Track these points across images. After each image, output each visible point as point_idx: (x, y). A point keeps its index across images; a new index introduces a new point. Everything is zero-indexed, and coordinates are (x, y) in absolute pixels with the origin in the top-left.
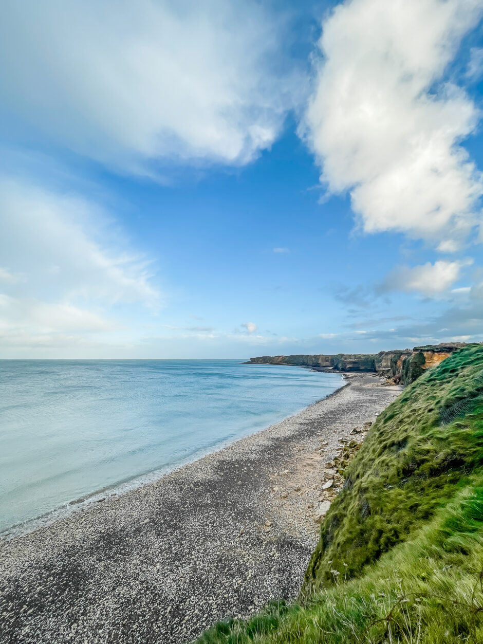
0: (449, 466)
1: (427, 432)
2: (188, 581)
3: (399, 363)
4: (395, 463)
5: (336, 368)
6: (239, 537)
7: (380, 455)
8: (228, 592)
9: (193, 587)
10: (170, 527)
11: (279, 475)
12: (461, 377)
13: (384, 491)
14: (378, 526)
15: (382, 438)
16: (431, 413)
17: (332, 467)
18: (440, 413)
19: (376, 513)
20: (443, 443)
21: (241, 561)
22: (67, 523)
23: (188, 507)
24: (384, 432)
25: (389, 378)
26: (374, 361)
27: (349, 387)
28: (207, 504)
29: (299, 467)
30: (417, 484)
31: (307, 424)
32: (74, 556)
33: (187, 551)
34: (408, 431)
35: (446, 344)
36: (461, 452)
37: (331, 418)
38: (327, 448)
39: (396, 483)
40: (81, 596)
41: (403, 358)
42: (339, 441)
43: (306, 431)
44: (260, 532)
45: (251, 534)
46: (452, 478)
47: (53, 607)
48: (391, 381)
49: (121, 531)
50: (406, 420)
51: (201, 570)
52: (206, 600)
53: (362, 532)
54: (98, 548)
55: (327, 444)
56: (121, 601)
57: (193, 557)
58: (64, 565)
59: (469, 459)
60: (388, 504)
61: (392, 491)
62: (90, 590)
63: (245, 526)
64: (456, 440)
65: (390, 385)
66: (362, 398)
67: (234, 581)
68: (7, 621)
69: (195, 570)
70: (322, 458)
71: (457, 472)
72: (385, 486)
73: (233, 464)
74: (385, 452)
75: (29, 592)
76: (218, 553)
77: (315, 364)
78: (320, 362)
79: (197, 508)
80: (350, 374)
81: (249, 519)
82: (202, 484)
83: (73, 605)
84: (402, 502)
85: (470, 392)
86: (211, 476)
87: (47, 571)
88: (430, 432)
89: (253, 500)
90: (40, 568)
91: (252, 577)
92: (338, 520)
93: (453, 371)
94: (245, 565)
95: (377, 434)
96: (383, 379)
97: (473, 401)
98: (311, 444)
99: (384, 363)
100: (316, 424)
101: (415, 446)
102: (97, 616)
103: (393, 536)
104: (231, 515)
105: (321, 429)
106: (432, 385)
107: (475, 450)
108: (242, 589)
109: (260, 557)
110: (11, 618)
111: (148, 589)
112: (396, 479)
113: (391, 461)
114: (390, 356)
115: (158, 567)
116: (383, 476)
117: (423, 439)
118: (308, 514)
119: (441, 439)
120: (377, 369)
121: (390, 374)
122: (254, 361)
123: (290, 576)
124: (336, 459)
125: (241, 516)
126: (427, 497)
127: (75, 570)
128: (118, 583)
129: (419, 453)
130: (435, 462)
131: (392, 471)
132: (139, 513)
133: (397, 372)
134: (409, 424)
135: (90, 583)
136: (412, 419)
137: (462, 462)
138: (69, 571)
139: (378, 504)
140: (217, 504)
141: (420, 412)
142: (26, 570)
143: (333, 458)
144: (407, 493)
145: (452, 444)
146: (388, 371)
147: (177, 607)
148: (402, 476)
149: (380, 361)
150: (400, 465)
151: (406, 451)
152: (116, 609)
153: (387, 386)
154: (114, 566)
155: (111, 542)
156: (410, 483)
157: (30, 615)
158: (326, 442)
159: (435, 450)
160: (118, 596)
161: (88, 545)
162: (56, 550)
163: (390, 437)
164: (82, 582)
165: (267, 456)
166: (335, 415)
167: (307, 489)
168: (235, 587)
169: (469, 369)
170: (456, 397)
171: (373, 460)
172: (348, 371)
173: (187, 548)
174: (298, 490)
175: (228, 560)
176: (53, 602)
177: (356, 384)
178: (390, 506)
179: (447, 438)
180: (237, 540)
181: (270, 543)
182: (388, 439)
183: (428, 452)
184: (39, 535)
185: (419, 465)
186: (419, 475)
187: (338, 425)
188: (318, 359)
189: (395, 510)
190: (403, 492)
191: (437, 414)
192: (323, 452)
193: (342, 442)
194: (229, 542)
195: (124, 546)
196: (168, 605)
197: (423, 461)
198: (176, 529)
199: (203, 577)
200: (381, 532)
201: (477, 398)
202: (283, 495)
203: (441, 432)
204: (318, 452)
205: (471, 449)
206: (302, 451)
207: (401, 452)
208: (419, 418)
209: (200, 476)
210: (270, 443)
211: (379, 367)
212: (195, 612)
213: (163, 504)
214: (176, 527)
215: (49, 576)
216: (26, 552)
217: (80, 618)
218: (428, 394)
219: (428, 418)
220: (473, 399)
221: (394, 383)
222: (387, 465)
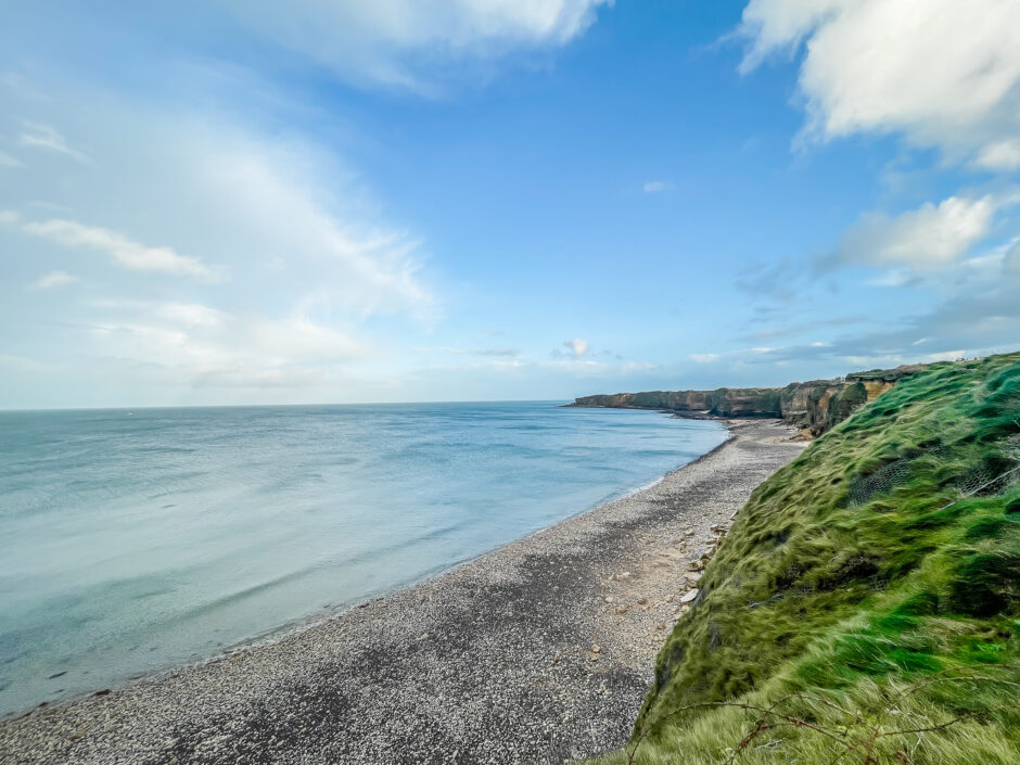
0: (851, 574)
1: (824, 518)
2: (480, 719)
3: (823, 402)
4: (767, 567)
5: (714, 413)
6: (553, 665)
7: (748, 552)
8: (535, 738)
9: (488, 728)
10: (456, 646)
11: (615, 579)
12: (900, 423)
13: (744, 610)
14: (726, 663)
15: (754, 527)
16: (835, 486)
17: (699, 570)
18: (851, 486)
19: (729, 643)
20: (847, 537)
21: (554, 697)
22: (321, 634)
23: (481, 621)
24: (758, 516)
25: (804, 427)
26: (779, 398)
27: (735, 443)
28: (508, 617)
29: (647, 568)
30: (795, 601)
31: (663, 503)
32: (332, 676)
33: (480, 679)
34: (796, 515)
35: (909, 367)
36: (874, 552)
37: (702, 493)
38: (692, 540)
39: (763, 599)
40: (342, 729)
41: (831, 393)
42: (712, 529)
43: (661, 513)
44: (583, 660)
45: (570, 663)
46: (852, 595)
47: (307, 740)
48: (806, 432)
49: (391, 647)
50: (795, 497)
51: (499, 705)
52: (505, 746)
53: (705, 671)
54: (361, 668)
55: (692, 534)
56: (393, 738)
57: (488, 688)
58: (319, 688)
59: (884, 565)
60: (747, 631)
61: (756, 612)
62: (353, 721)
63: (563, 651)
64: (869, 532)
65: (805, 440)
66: (755, 462)
67: (544, 724)
68: (254, 753)
69: (490, 706)
70: (683, 556)
71: (864, 586)
72: (747, 603)
73: (546, 561)
74: (756, 549)
75: (278, 719)
76: (522, 685)
77: (679, 405)
78: (688, 402)
79: (494, 622)
80: (738, 422)
81: (569, 641)
82: (501, 588)
83: (331, 739)
84: (767, 628)
85: (907, 449)
86: (514, 577)
87: (298, 693)
88: (829, 518)
89: (577, 615)
90: (290, 690)
91: (569, 722)
92: (681, 650)
93: (889, 413)
94: (560, 704)
95: (747, 518)
96: (794, 430)
97: (911, 465)
98: (668, 533)
99: (796, 403)
100: (676, 503)
101: (800, 540)
102: (363, 756)
103: (745, 680)
104: (541, 634)
105: (685, 510)
106: (848, 438)
107: (897, 549)
108: (555, 736)
109: (582, 694)
110: (259, 749)
111: (427, 725)
112: (764, 594)
113: (762, 563)
114: (807, 391)
115: (440, 698)
116: (746, 588)
117: (816, 529)
118: (656, 639)
119: (845, 530)
120: (784, 412)
121: (806, 421)
122: (582, 403)
123: (625, 724)
124: (705, 557)
125: (556, 636)
126: (808, 624)
127: (331, 694)
128: (389, 715)
129: (806, 552)
130: (829, 567)
131: (761, 580)
132: (415, 625)
133: (818, 419)
134: (798, 504)
135: (353, 713)
136: (804, 496)
137: (874, 570)
138: (326, 696)
139: (732, 631)
140: (522, 619)
141: (820, 483)
142: (273, 691)
143: (700, 556)
144: (778, 616)
145: (859, 538)
146: (803, 416)
147: (466, 753)
148: (775, 587)
149: (791, 399)
150: (773, 571)
151: (785, 548)
152: (386, 748)
153: (800, 440)
154: (383, 693)
155: (379, 662)
156: (785, 601)
157: (280, 748)
158: (691, 531)
159: (832, 548)
160: (390, 730)
161: (349, 664)
162: (309, 668)
163: (767, 524)
164: (343, 711)
165: (598, 550)
166: (708, 488)
167: (657, 602)
168: (545, 732)
169: (918, 407)
170: (883, 459)
171: (735, 561)
172: (735, 417)
173: (479, 676)
174: (643, 602)
175: (537, 696)
176: (307, 733)
177: (746, 438)
178: (749, 634)
179: (854, 529)
180: (550, 669)
181: (596, 676)
182: (763, 527)
183: (821, 550)
184: (287, 648)
185: (803, 572)
186: (801, 588)
187: (711, 503)
188: (685, 398)
189: (755, 640)
190: (772, 613)
191: (847, 487)
192: (685, 546)
193: (717, 531)
194: (537, 671)
195: (395, 667)
196: (454, 749)
197: (810, 566)
198: (464, 649)
199: (502, 716)
200: (728, 673)
201: (918, 460)
202: (619, 608)
203: (846, 518)
204: (677, 546)
205: (892, 548)
206: (652, 545)
207: (778, 549)
208: (816, 494)
209: (498, 577)
210: (603, 530)
211: (788, 409)
212: (491, 761)
213: (447, 615)
214: (465, 647)
215: (302, 700)
216: (272, 668)
217: (342, 757)
218: (839, 453)
219: (830, 495)
220: (912, 462)
221: (811, 437)
222: (755, 570)
